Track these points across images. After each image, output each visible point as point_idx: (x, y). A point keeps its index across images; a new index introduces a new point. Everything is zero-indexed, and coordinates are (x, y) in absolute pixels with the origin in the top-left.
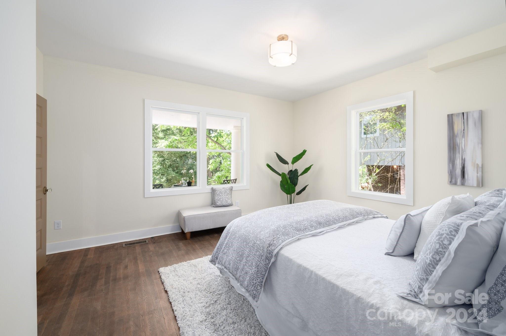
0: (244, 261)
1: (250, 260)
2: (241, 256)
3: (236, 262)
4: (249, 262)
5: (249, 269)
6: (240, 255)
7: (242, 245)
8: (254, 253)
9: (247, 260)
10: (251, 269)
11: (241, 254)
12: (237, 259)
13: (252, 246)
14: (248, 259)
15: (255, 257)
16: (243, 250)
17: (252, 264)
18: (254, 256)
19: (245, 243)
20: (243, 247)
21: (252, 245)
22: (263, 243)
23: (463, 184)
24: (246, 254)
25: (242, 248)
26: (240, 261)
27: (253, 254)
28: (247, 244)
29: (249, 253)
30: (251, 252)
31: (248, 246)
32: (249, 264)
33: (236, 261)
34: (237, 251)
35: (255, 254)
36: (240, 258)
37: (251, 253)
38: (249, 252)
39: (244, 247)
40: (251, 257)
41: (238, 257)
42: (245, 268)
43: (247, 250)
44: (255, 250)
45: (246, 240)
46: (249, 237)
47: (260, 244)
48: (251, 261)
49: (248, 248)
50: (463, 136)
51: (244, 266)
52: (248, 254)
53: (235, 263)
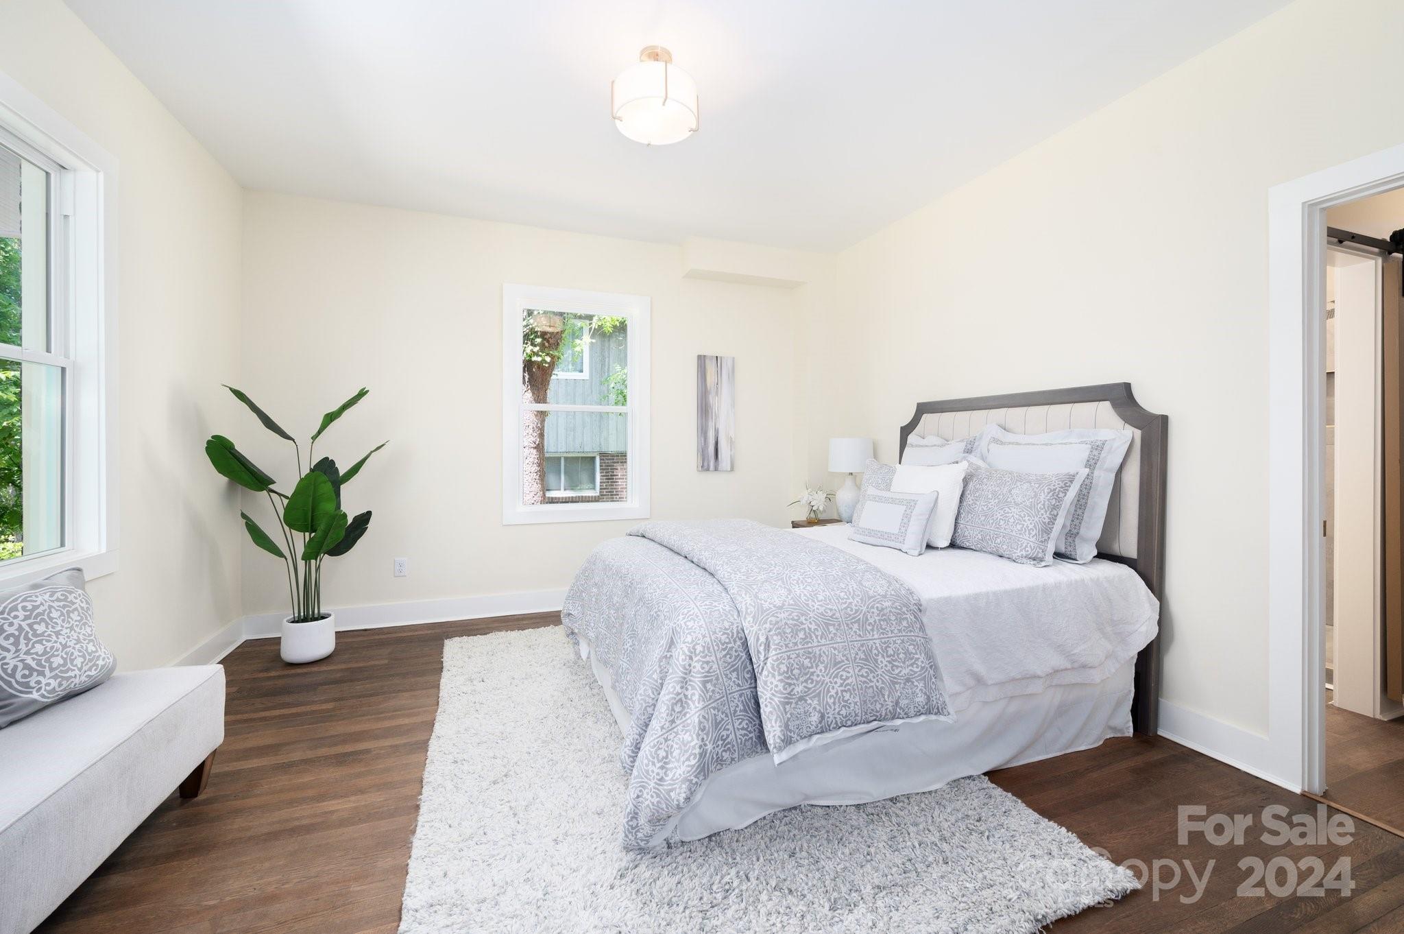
0: (885, 663)
1: (898, 650)
2: (866, 660)
3: (865, 682)
4: (898, 654)
5: (908, 666)
6: (862, 659)
7: (852, 636)
8: (898, 630)
9: (891, 655)
10: (912, 665)
11: (863, 656)
12: (862, 676)
13: (880, 620)
14: (890, 652)
15: (904, 634)
16: (862, 646)
17: (907, 652)
18: (900, 634)
19: (856, 626)
20: (858, 638)
21: (877, 618)
22: (898, 600)
23: (716, 469)
24: (878, 645)
25: (856, 641)
26: (872, 672)
27: (896, 631)
28: (863, 625)
29: (883, 638)
30: (888, 631)
31: (869, 628)
32: (901, 659)
33: (861, 681)
34: (847, 659)
35: (900, 631)
36: (866, 665)
37: (890, 635)
38: (882, 636)
39: (860, 636)
40: (895, 642)
41: (862, 668)
42: (897, 675)
43: (873, 635)
44: (894, 623)
45: (851, 618)
46: (854, 607)
47: (893, 604)
48: (901, 650)
49: (873, 630)
50: (717, 393)
51: (892, 674)
52: (883, 641)
53: (864, 686)
